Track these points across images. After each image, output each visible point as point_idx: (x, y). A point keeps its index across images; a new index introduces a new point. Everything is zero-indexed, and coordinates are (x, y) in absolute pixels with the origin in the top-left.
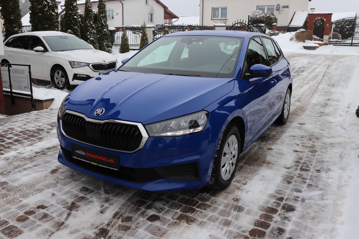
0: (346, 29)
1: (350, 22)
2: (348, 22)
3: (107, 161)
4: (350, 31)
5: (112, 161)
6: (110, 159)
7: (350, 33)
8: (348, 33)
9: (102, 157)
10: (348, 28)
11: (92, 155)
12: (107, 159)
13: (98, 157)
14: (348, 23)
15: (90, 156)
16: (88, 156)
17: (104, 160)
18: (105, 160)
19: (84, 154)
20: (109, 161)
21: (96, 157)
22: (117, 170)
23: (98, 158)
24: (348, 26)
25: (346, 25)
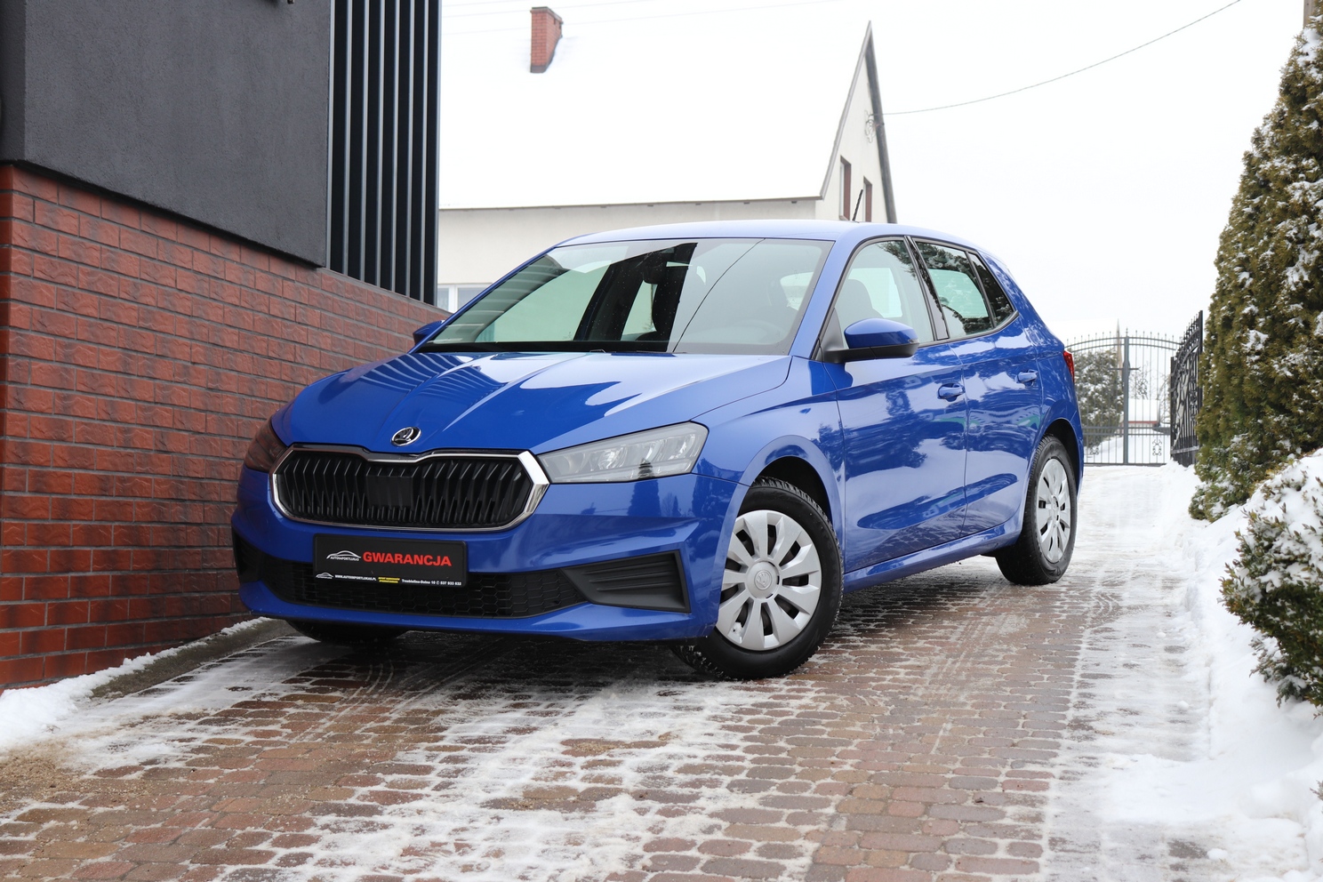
0: (1086, 396)
1: (1098, 364)
2: (1092, 367)
3: (431, 563)
4: (1104, 408)
5: (446, 561)
6: (439, 558)
7: (1104, 418)
8: (1096, 416)
9: (416, 557)
10: (1093, 393)
11: (383, 554)
12: (431, 558)
13: (403, 559)
14: (1090, 371)
15: (376, 560)
16: (370, 560)
17: (421, 563)
18: (426, 562)
19: (355, 557)
20: (438, 564)
21: (396, 559)
22: (460, 584)
23: (401, 562)
24: (1093, 383)
25: (1085, 381)
